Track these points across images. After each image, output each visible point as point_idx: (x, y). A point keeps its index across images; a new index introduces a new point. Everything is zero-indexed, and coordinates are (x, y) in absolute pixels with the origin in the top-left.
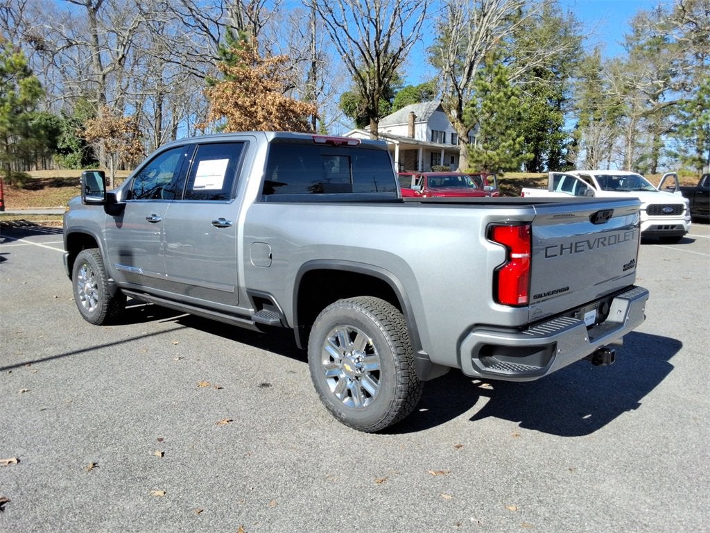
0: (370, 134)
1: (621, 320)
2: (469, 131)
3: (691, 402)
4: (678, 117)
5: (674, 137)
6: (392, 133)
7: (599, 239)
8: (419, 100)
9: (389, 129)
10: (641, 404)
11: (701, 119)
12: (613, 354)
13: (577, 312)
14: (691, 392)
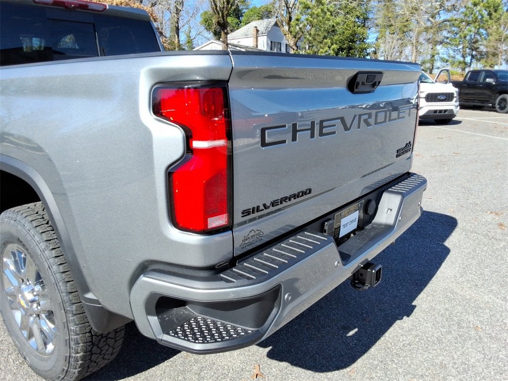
0: (221, 44)
1: (391, 221)
2: (297, 41)
3: (470, 300)
4: (449, 32)
5: (446, 47)
6: (240, 44)
7: (360, 116)
8: (262, 18)
9: (239, 40)
10: (415, 306)
11: (466, 32)
12: (378, 272)
13: (327, 221)
14: (469, 285)
